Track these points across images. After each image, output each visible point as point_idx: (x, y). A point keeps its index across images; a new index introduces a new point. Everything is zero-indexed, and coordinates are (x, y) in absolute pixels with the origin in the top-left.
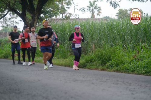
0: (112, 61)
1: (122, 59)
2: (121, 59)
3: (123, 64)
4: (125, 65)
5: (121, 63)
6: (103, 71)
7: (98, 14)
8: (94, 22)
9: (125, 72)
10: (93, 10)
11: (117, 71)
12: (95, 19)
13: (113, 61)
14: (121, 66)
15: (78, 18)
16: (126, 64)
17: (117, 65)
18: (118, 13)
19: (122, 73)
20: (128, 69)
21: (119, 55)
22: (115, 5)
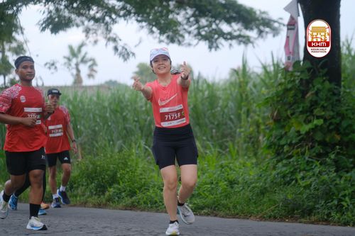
0: (119, 184)
1: (144, 180)
2: (141, 179)
3: (146, 189)
4: (148, 193)
5: (139, 189)
6: (100, 208)
7: (90, 76)
8: (79, 94)
9: (150, 209)
10: (77, 65)
11: (132, 207)
12: (83, 87)
13: (121, 183)
14: (140, 195)
15: (43, 85)
16: (151, 191)
17: (132, 194)
18: (136, 73)
19: (142, 211)
20: (156, 202)
21: (136, 170)
22: (126, 55)
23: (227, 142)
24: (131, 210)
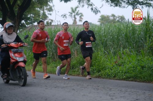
1: (104, 65)
2: (103, 65)
3: (105, 69)
4: (106, 71)
5: (102, 69)
7: (80, 21)
8: (76, 28)
9: (107, 78)
10: (74, 16)
11: (99, 77)
12: (77, 25)
13: (94, 67)
14: (102, 72)
15: (60, 24)
16: (107, 70)
17: (99, 71)
18: (100, 19)
19: (103, 78)
20: (109, 75)
21: (101, 61)
22: (96, 11)
23: (141, 49)
24: (98, 78)
